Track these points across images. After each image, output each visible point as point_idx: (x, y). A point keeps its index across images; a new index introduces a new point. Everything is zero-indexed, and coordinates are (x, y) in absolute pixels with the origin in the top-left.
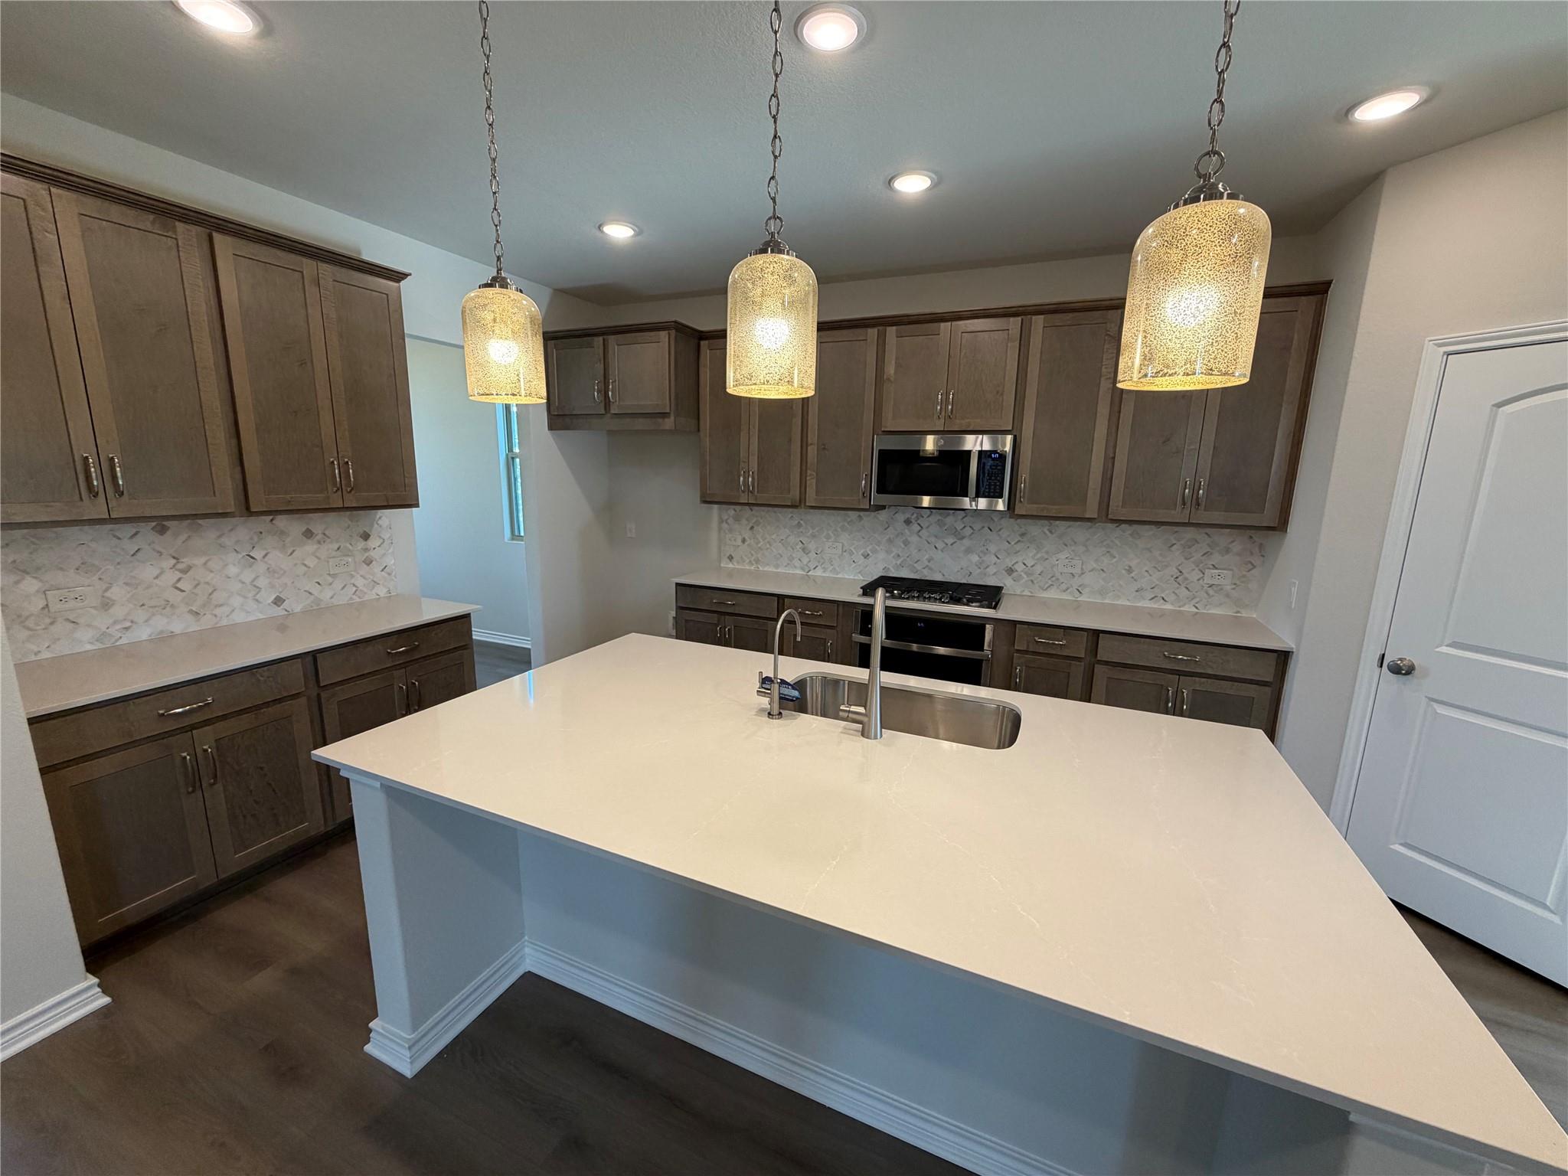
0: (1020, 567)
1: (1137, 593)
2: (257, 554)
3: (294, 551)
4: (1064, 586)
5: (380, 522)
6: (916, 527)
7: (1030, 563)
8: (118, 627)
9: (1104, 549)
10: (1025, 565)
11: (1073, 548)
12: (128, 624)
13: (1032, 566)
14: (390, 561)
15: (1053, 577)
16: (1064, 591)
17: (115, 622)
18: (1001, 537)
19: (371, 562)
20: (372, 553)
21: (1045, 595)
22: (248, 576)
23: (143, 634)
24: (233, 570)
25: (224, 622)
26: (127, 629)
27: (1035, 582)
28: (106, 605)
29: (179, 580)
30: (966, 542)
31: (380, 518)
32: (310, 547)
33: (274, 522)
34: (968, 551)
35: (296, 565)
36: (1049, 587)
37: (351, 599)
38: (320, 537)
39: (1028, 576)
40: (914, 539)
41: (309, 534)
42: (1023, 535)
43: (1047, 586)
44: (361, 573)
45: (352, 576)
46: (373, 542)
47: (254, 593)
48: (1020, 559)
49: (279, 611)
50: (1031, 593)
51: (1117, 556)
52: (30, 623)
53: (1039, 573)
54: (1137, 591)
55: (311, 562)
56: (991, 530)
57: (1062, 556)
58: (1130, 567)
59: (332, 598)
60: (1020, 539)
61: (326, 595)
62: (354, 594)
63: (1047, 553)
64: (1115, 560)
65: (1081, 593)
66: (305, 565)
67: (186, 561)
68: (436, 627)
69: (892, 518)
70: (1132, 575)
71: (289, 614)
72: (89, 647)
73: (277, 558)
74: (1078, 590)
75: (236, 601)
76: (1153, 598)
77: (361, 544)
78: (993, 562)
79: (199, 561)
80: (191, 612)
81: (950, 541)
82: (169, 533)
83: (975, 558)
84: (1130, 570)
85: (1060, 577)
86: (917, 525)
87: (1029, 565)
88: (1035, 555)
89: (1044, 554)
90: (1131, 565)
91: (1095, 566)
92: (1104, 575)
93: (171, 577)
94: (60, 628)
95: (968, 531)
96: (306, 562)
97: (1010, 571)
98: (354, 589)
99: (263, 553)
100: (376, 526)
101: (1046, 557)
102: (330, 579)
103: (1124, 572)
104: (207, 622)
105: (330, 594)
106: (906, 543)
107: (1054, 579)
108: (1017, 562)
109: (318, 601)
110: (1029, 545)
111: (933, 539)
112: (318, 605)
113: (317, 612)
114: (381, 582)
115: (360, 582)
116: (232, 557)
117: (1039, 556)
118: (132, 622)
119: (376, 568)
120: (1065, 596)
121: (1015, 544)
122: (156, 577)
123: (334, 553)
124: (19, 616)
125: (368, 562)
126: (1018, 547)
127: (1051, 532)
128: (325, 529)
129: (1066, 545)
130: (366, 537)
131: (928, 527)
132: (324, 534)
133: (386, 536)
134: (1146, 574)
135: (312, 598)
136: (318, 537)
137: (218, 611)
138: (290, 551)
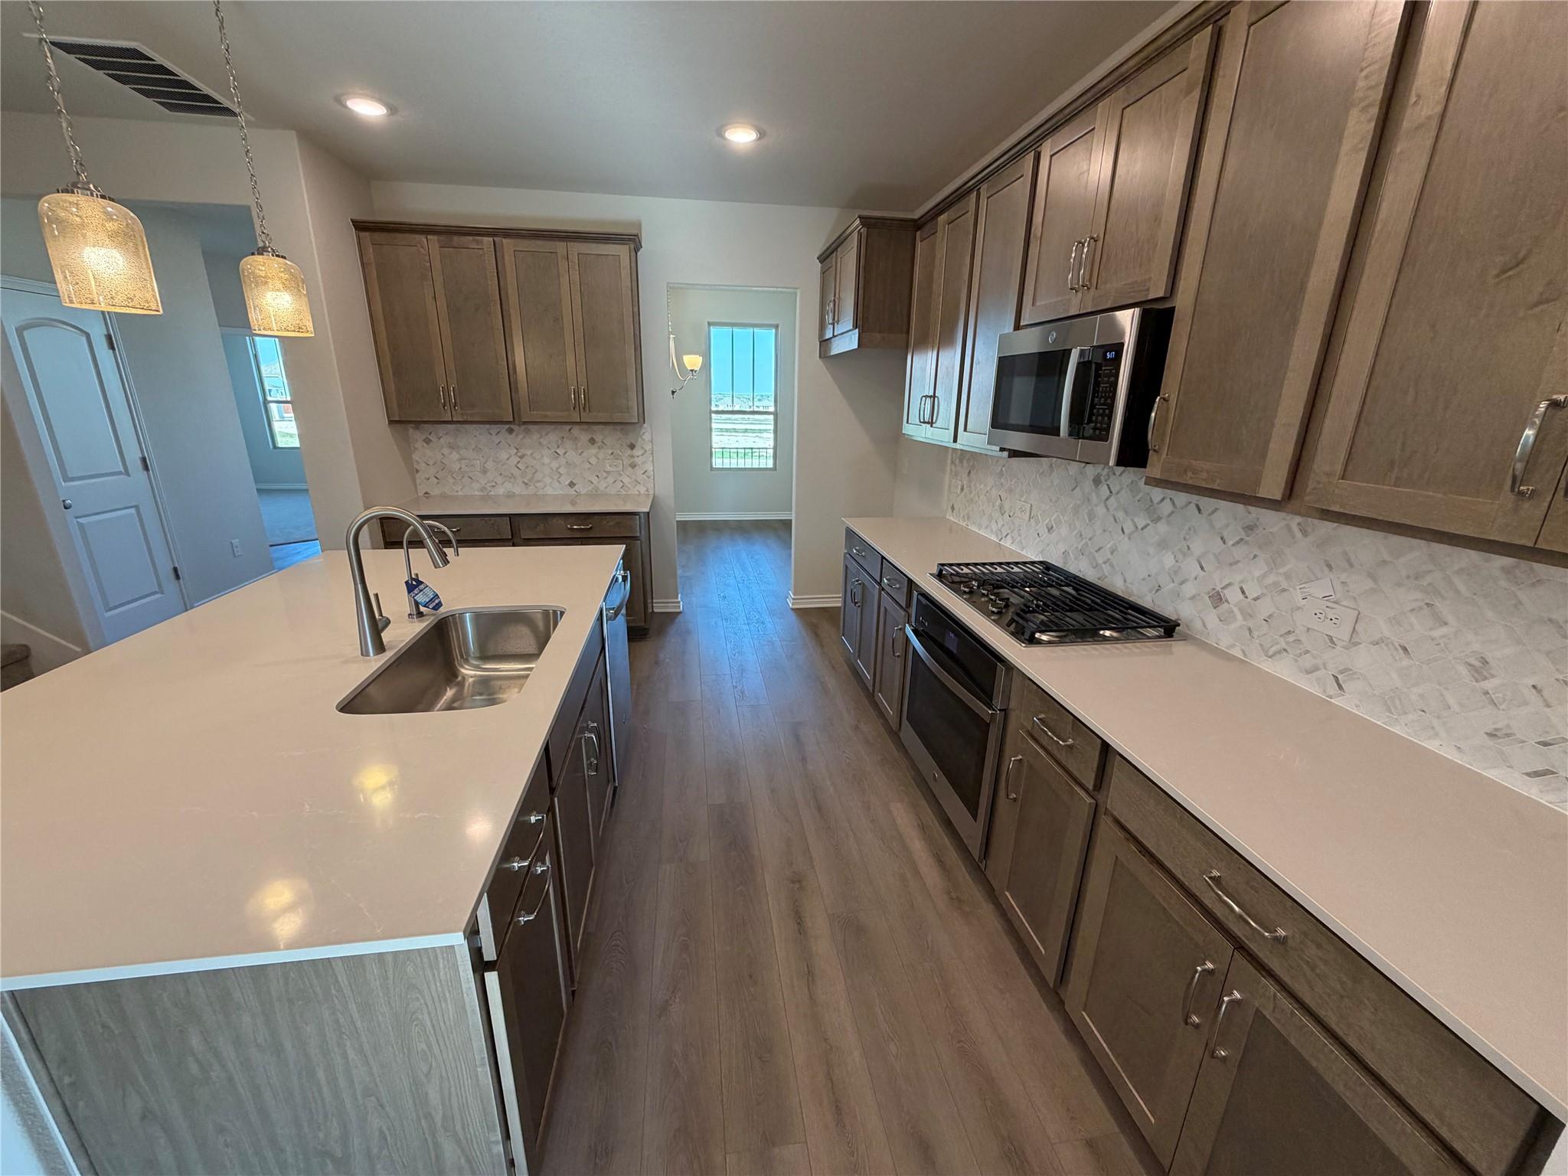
0: (1233, 595)
1: (1490, 742)
2: (561, 451)
3: (582, 452)
4: (1308, 661)
5: (643, 437)
6: (1104, 489)
7: (1253, 591)
8: (490, 484)
9: (1419, 595)
10: (1243, 592)
11: (1343, 577)
12: (494, 484)
13: (1256, 599)
14: (649, 467)
15: (1289, 632)
16: (1308, 672)
17: (488, 482)
18: (1212, 526)
19: (635, 466)
20: (636, 459)
21: (1267, 666)
22: (554, 465)
23: (501, 491)
24: (546, 460)
25: (541, 492)
26: (493, 486)
27: (1255, 634)
28: (485, 471)
29: (519, 462)
30: (1162, 527)
31: (644, 433)
32: (593, 451)
33: (572, 431)
34: (1163, 545)
35: (583, 461)
36: (1279, 652)
37: (619, 491)
38: (600, 444)
39: (1245, 619)
40: (1100, 510)
41: (592, 441)
42: (1250, 528)
43: (1274, 649)
44: (628, 473)
45: (621, 475)
46: (637, 452)
47: (557, 477)
48: (1238, 578)
49: (572, 492)
50: (1245, 655)
51: (1451, 619)
52: (454, 475)
53: (1265, 615)
54: (1491, 735)
55: (593, 461)
56: (1199, 510)
57: (1320, 589)
58: (1485, 662)
59: (606, 488)
60: (1243, 535)
61: (602, 485)
62: (621, 488)
63: (1288, 576)
64: (1444, 630)
65: (1340, 687)
66: (590, 463)
67: (522, 451)
68: (608, 517)
69: (1081, 473)
70: (1488, 685)
71: (578, 495)
72: (477, 493)
73: (572, 455)
74: (1336, 678)
75: (548, 480)
76: (1536, 774)
77: (629, 452)
78: (1193, 575)
79: (529, 452)
80: (523, 482)
81: (1141, 522)
82: (514, 434)
83: (1169, 560)
84: (1481, 669)
85: (1303, 639)
86: (1106, 486)
87: (1250, 597)
88: (1264, 576)
89: (1281, 578)
90: (1489, 656)
91: (1387, 634)
92: (1406, 662)
93: (514, 460)
94: (466, 480)
95: (1167, 507)
96: (590, 460)
97: (1217, 599)
98: (622, 484)
99: (564, 451)
100: (640, 439)
101: (1284, 585)
102: (605, 475)
103: (1463, 670)
104: (531, 490)
105: (605, 485)
106: (1091, 516)
107: (1291, 638)
108: (1229, 584)
109: (597, 489)
110: (1256, 552)
111: (1120, 515)
112: (596, 491)
113: (595, 495)
114: (642, 482)
115: (626, 480)
116: (545, 452)
117: (1271, 579)
118: (496, 483)
119: (639, 471)
120: (1305, 684)
121: (1233, 545)
122: (508, 459)
123: (609, 457)
124: (451, 471)
125: (633, 466)
126: (1239, 552)
127: (1305, 533)
128: (603, 439)
129: (1330, 567)
130: (632, 447)
131: (1118, 493)
132: (603, 442)
133: (648, 447)
134: (1532, 695)
135: (593, 486)
136: (599, 444)
137: (538, 485)
138: (580, 451)
